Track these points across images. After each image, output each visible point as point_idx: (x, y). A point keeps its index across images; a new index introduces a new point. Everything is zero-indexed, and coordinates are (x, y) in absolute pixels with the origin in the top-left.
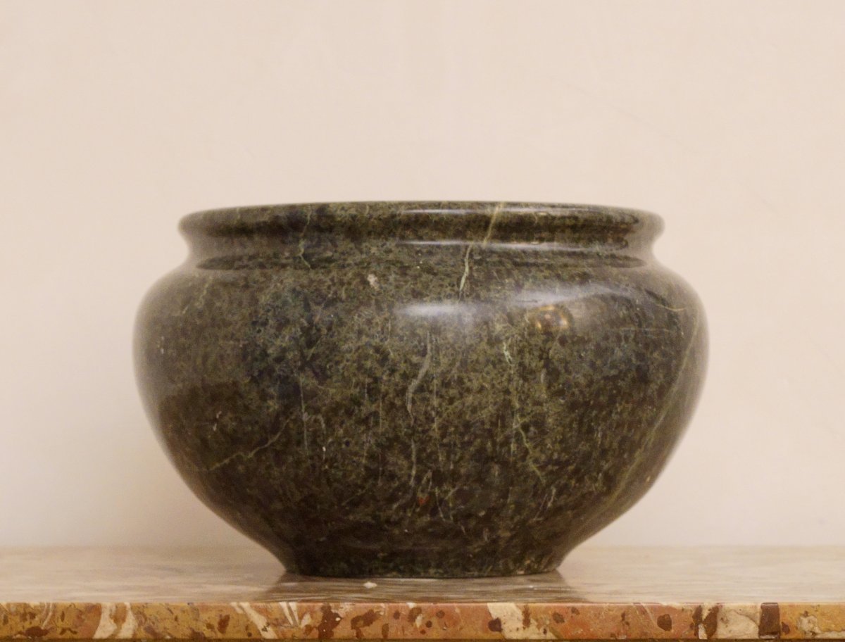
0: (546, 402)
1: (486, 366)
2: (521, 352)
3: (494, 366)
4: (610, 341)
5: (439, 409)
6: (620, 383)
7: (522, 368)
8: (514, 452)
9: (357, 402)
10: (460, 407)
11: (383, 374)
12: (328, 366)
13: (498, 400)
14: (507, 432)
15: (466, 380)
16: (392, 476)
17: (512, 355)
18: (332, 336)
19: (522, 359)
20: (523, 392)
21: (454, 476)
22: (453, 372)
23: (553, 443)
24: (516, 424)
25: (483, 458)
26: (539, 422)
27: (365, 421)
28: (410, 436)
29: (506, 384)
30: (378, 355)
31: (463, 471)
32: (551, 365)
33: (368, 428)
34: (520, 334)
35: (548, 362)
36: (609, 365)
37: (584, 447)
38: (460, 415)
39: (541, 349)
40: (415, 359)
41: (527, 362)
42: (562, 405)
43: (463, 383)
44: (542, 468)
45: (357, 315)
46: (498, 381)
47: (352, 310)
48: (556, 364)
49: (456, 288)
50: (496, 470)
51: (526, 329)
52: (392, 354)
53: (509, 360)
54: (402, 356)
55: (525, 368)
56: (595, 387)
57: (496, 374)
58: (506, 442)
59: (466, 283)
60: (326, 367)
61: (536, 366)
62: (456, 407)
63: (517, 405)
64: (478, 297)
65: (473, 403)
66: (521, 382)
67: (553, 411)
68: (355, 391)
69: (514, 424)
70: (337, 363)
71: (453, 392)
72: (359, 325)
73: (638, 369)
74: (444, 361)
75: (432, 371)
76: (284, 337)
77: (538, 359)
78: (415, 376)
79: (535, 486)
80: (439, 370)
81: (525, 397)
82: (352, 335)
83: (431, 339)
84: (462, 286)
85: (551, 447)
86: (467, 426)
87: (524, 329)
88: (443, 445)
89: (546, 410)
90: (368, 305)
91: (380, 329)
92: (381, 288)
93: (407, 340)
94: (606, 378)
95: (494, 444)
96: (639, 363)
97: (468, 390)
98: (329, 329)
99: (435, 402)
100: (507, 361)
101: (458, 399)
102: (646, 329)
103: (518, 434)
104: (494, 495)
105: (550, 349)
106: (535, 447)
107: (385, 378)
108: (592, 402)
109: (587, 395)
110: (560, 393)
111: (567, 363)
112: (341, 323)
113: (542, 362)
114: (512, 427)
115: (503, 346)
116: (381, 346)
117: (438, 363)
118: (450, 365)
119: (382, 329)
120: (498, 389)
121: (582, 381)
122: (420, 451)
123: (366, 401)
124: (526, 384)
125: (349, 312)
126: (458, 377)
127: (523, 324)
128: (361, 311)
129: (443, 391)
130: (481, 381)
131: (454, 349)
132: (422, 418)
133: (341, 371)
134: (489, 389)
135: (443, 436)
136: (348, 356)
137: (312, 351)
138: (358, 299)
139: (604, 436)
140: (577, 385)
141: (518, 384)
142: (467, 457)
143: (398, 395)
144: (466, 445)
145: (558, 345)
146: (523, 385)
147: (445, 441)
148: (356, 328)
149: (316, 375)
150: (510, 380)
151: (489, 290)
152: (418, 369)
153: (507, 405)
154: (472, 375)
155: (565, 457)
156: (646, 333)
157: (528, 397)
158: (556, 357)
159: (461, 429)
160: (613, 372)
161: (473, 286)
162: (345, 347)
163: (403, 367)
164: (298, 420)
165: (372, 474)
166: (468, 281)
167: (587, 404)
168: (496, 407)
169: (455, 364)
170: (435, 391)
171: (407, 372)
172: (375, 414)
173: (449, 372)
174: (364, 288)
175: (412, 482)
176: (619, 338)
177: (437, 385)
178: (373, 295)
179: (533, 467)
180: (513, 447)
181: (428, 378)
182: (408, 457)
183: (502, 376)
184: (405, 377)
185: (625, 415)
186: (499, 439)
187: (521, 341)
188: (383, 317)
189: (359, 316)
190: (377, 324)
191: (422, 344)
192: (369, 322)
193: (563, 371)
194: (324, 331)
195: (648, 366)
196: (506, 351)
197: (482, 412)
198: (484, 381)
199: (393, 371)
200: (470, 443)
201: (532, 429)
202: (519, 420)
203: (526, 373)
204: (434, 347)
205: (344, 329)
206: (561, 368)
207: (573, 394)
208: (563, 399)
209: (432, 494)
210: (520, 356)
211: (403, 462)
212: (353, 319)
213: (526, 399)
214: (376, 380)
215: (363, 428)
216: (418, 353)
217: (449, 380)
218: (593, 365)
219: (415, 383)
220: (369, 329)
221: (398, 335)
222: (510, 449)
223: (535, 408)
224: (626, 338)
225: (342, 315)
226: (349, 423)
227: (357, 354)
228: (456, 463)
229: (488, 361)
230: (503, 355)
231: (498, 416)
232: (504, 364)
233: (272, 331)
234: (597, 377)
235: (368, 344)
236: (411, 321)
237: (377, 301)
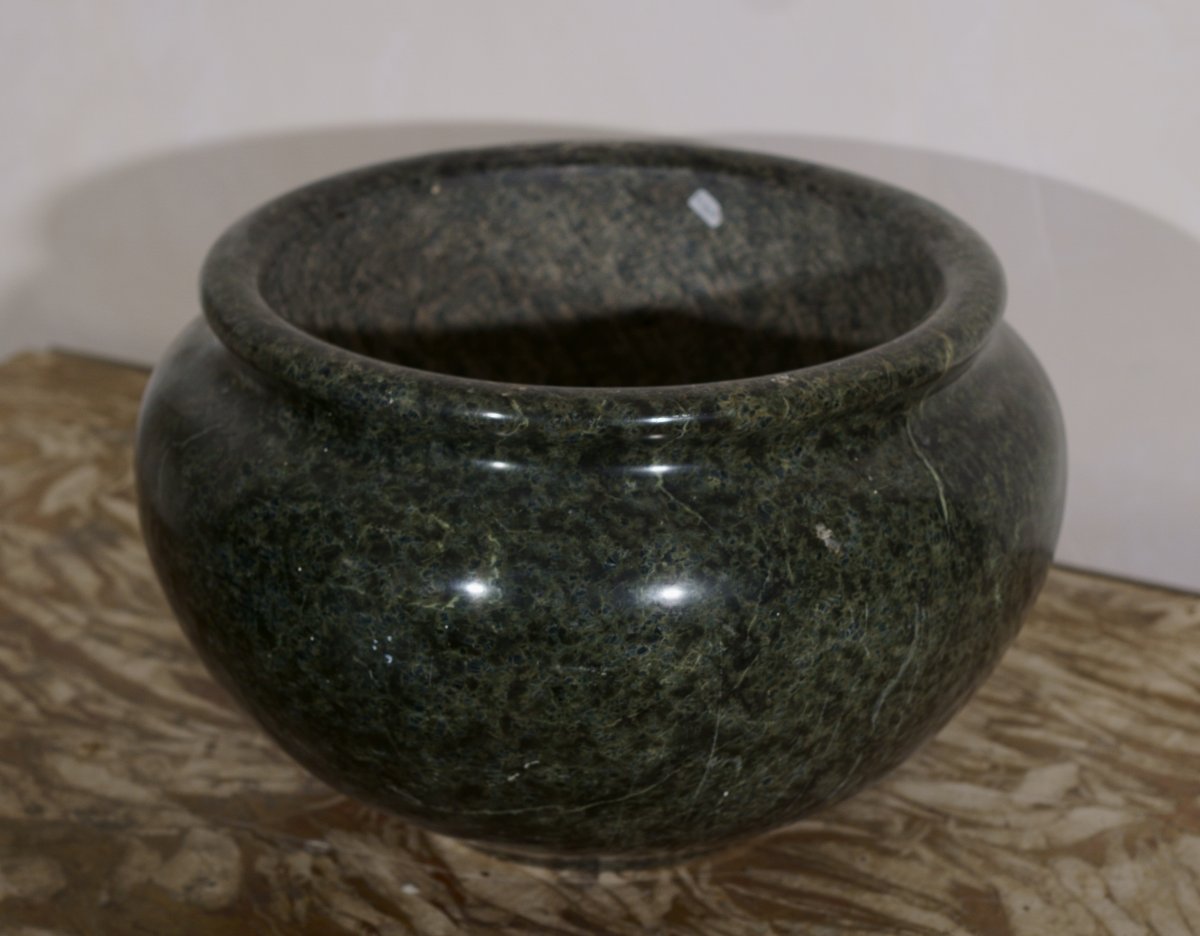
1: (976, 626)
2: (1010, 587)
3: (983, 622)
5: (910, 706)
9: (803, 731)
10: (935, 692)
11: (852, 685)
12: (769, 692)
15: (951, 656)
17: (1002, 596)
18: (778, 647)
19: (1009, 596)
22: (940, 652)
28: (860, 750)
30: (849, 661)
33: (808, 758)
34: (1011, 563)
40: (898, 652)
43: (948, 661)
45: (817, 605)
47: (808, 600)
49: (941, 521)
52: (868, 654)
53: (999, 605)
54: (881, 653)
59: (948, 504)
60: (765, 693)
62: (930, 694)
64: (968, 524)
68: (805, 718)
70: (785, 685)
71: (933, 678)
72: (822, 621)
74: (933, 641)
75: (916, 661)
76: (694, 656)
78: (894, 675)
80: (924, 656)
82: (810, 639)
83: (920, 614)
84: (946, 514)
87: (1015, 552)
90: (832, 585)
91: (852, 621)
92: (844, 549)
93: (890, 628)
97: (950, 667)
98: (774, 636)
99: (909, 699)
101: (936, 684)
107: (853, 690)
112: (795, 624)
115: (996, 588)
116: (855, 646)
117: (925, 648)
118: (938, 644)
119: (857, 619)
122: (864, 761)
123: (818, 727)
125: (805, 603)
126: (944, 656)
128: (823, 598)
129: (923, 681)
130: (967, 649)
131: (946, 619)
132: (886, 724)
133: (790, 695)
135: (900, 734)
136: (804, 671)
137: (745, 674)
138: (816, 579)
143: (865, 707)
148: (817, 627)
149: (747, 707)
152: (900, 664)
154: (959, 646)
161: (959, 508)
162: (799, 660)
163: (880, 668)
164: (698, 769)
165: (784, 804)
166: (949, 501)
169: (944, 640)
170: (913, 686)
171: (885, 673)
172: (826, 739)
173: (935, 654)
174: (820, 556)
177: (918, 677)
178: (836, 565)
181: (911, 669)
182: (845, 772)
184: (882, 680)
187: (1011, 572)
188: (857, 600)
189: (822, 607)
190: (849, 613)
191: (909, 627)
192: (837, 613)
194: (766, 641)
196: (997, 594)
199: (866, 678)
204: (922, 625)
205: (800, 632)
210: (1008, 593)
211: (834, 780)
212: (811, 614)
214: (840, 696)
215: (799, 760)
216: (903, 642)
217: (934, 664)
219: (892, 684)
220: (837, 625)
221: (878, 623)
225: (794, 610)
226: (782, 758)
227: (818, 666)
229: (979, 618)
230: (994, 601)
232: (993, 614)
233: (669, 650)
235: (836, 648)
236: (895, 596)
237: (845, 576)
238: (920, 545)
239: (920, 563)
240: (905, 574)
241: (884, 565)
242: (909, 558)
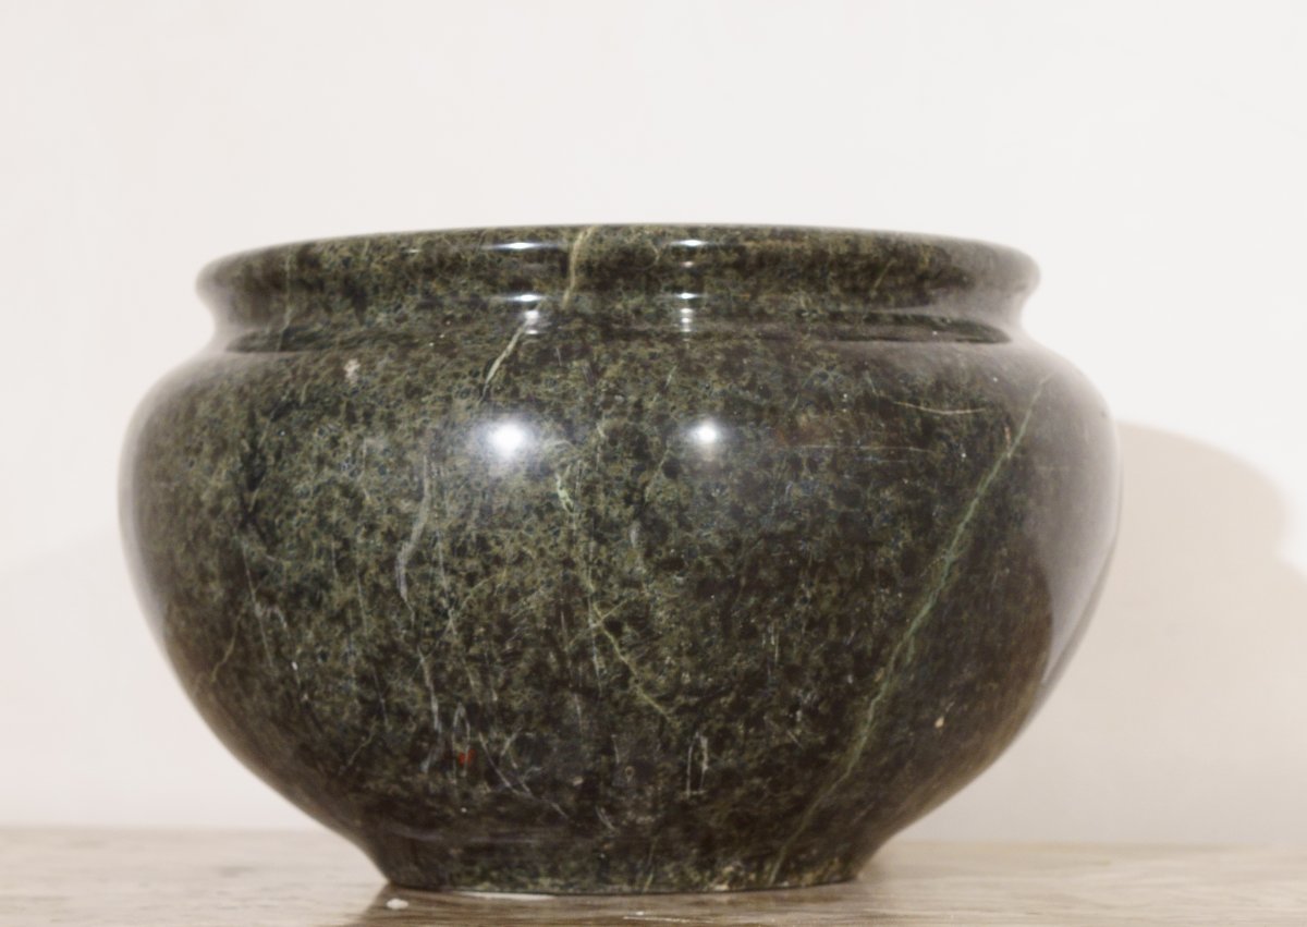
0: (647, 582)
1: (525, 517)
2: (589, 490)
3: (541, 518)
4: (774, 470)
5: (453, 595)
6: (803, 546)
7: (592, 520)
8: (601, 670)
9: (322, 583)
10: (488, 591)
11: (356, 533)
12: (277, 521)
13: (553, 577)
14: (581, 635)
15: (492, 543)
16: (403, 715)
17: (573, 496)
18: (281, 469)
19: (592, 502)
20: (600, 563)
21: (505, 716)
22: (469, 528)
23: (678, 654)
24: (595, 620)
25: (549, 683)
26: (640, 618)
27: (338, 617)
28: (415, 642)
29: (564, 548)
30: (348, 501)
31: (516, 705)
32: (649, 515)
33: (348, 630)
34: (587, 459)
35: (642, 509)
36: (773, 514)
37: (741, 663)
38: (490, 604)
39: (627, 484)
40: (405, 506)
41: (601, 508)
42: (678, 586)
43: (489, 548)
44: (665, 699)
45: (317, 430)
46: (551, 543)
47: (311, 423)
48: (660, 511)
49: (479, 380)
50: (575, 704)
51: (599, 448)
52: (368, 498)
53: (568, 505)
54: (383, 500)
55: (597, 519)
56: (744, 555)
57: (545, 531)
58: (582, 654)
59: (500, 369)
60: (274, 523)
61: (620, 516)
62: (481, 591)
63: (591, 587)
64: (515, 392)
65: (508, 583)
66: (593, 544)
67: (662, 597)
68: (317, 564)
69: (590, 621)
70: (290, 515)
71: (472, 564)
72: (319, 448)
73: (844, 520)
74: (453, 508)
75: (434, 527)
76: (219, 473)
77: (623, 504)
78: (406, 536)
79: (660, 732)
80: (445, 525)
81: (604, 571)
82: (310, 467)
83: (430, 468)
84: (491, 374)
85: (673, 662)
86: (506, 624)
87: (596, 450)
88: (471, 659)
89: (648, 595)
90: (334, 413)
91: (349, 455)
92: (360, 382)
93: (391, 473)
94: (770, 537)
95: (561, 657)
96: (844, 508)
97: (499, 561)
98: (278, 456)
99: (445, 582)
100: (565, 507)
101: (482, 577)
102: (863, 448)
103: (601, 639)
104: (586, 749)
105: (645, 484)
106: (641, 662)
107: (360, 540)
108: (743, 582)
109: (731, 568)
110: (674, 564)
111: (682, 509)
112: (296, 447)
113: (631, 509)
114: (588, 626)
115: (556, 480)
116: (352, 484)
117: (442, 513)
118: (463, 516)
119: (354, 453)
120: (550, 557)
121: (717, 542)
122: (437, 669)
123: (336, 582)
124: (603, 549)
125: (306, 426)
126: (478, 537)
127: (594, 441)
128: (324, 424)
129: (456, 562)
130: (519, 543)
131: (468, 487)
132: (426, 610)
133: (296, 529)
134: (534, 557)
135: (469, 641)
136: (304, 502)
137: (255, 495)
138: (322, 403)
139: (784, 643)
140: (707, 549)
141: (587, 549)
142: (517, 680)
143: (382, 571)
144: (511, 658)
145: (663, 476)
146: (597, 552)
147: (473, 651)
148: (315, 453)
149: (263, 537)
150: (571, 541)
151: (537, 381)
152: (411, 524)
153: (573, 586)
154: (502, 533)
155: (704, 680)
156: (862, 454)
157: (609, 571)
158: (659, 498)
159: (496, 630)
160: (783, 526)
161: (512, 375)
162: (299, 487)
163: (385, 520)
164: (249, 616)
165: (372, 710)
166: (504, 366)
167: (734, 584)
168: (551, 590)
169: (471, 512)
170: (441, 563)
171: (394, 529)
172: (353, 603)
173: (462, 527)
174: (335, 384)
175: (437, 725)
176: (795, 464)
177: (443, 552)
178: (345, 394)
179: (645, 699)
180: (598, 662)
181: (428, 540)
182: (419, 680)
183: (557, 534)
184: (392, 538)
185: (825, 605)
186: (569, 647)
187: (589, 471)
188: (355, 432)
189: (321, 432)
190: (346, 445)
191: (416, 479)
192: (334, 442)
193: (675, 525)
194: (271, 460)
195: (869, 515)
196: (561, 488)
197: (529, 599)
198: (525, 544)
199: (371, 528)
200: (516, 655)
201: (627, 629)
202: (599, 613)
203: (602, 530)
204: (434, 483)
205: (300, 455)
206: (669, 518)
207: (700, 566)
208: (681, 575)
209: (476, 746)
210: (587, 498)
211: (410, 687)
212: (310, 438)
213: (605, 576)
214: (347, 544)
215: (339, 629)
216: (409, 496)
217: (464, 542)
218: (736, 512)
219: (408, 548)
220: (334, 455)
221: (377, 464)
222: (592, 667)
223: (625, 592)
224: (813, 466)
225: (296, 431)
226: (319, 619)
227: (317, 499)
228: (501, 690)
229: (529, 507)
230: (556, 496)
231: (559, 608)
232: (558, 513)
233: (207, 462)
234: (748, 535)
235: (332, 481)
236: (399, 439)
237: (349, 405)
238: (441, 394)
239: (434, 412)
240: (413, 418)
241: (392, 403)
242: (423, 404)
